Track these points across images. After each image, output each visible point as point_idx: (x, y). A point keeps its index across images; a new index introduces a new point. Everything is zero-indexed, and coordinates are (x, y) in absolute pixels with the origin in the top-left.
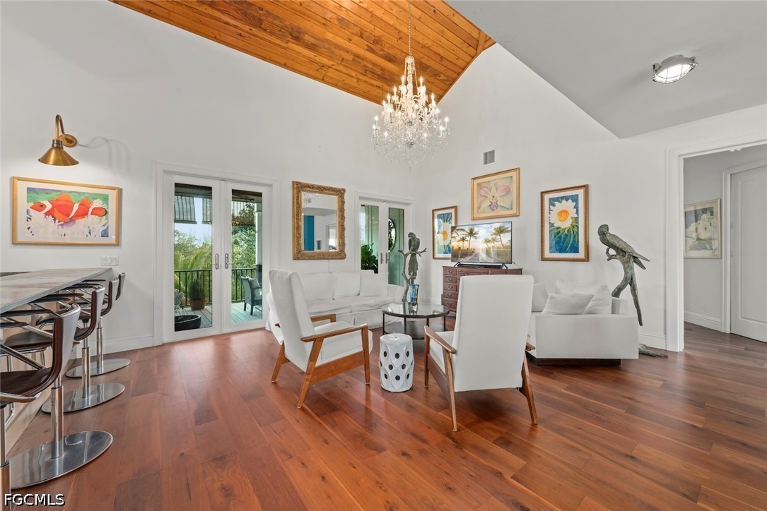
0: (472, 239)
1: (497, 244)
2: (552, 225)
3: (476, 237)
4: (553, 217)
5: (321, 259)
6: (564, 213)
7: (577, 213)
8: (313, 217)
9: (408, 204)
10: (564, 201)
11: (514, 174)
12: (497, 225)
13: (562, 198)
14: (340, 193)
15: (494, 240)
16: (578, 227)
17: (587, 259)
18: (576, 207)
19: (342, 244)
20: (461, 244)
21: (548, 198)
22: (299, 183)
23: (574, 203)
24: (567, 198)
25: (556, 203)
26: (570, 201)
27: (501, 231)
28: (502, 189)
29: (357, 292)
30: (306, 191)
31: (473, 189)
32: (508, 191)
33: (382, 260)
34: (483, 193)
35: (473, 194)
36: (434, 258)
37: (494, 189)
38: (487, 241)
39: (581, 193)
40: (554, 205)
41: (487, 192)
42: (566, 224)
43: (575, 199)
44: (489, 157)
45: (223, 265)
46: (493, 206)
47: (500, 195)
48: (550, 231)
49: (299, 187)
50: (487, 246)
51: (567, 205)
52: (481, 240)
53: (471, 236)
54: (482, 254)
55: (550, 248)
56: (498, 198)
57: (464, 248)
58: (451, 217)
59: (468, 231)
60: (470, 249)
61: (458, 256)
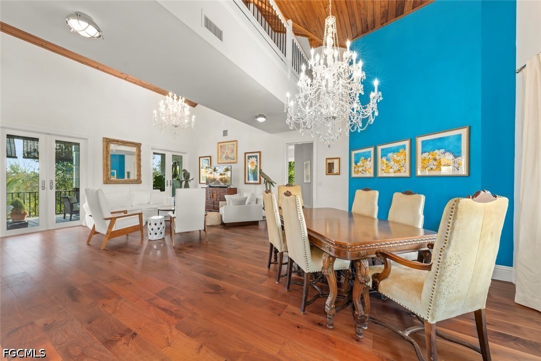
0: (215, 173)
1: (226, 176)
2: (249, 168)
3: (217, 172)
4: (249, 164)
5: (124, 183)
6: (252, 163)
7: (257, 163)
8: (124, 156)
9: (185, 153)
11: (235, 143)
12: (226, 167)
14: (138, 146)
15: (224, 174)
16: (257, 169)
17: (260, 183)
18: (257, 161)
19: (139, 175)
20: (210, 175)
21: (248, 156)
22: (108, 139)
23: (256, 159)
24: (254, 156)
27: (227, 170)
28: (230, 149)
29: (148, 202)
30: (112, 143)
31: (218, 148)
32: (233, 151)
33: (167, 184)
34: (223, 151)
35: (218, 151)
36: (200, 183)
37: (227, 149)
38: (221, 174)
39: (258, 154)
40: (249, 159)
42: (253, 168)
43: (256, 157)
44: (225, 133)
45: (49, 187)
46: (227, 158)
47: (229, 152)
48: (248, 171)
49: (108, 141)
50: (221, 177)
51: (254, 159)
52: (219, 174)
53: (214, 171)
54: (220, 181)
55: (248, 178)
56: (229, 154)
57: (212, 178)
58: (208, 162)
59: (213, 169)
60: (214, 178)
61: (208, 181)
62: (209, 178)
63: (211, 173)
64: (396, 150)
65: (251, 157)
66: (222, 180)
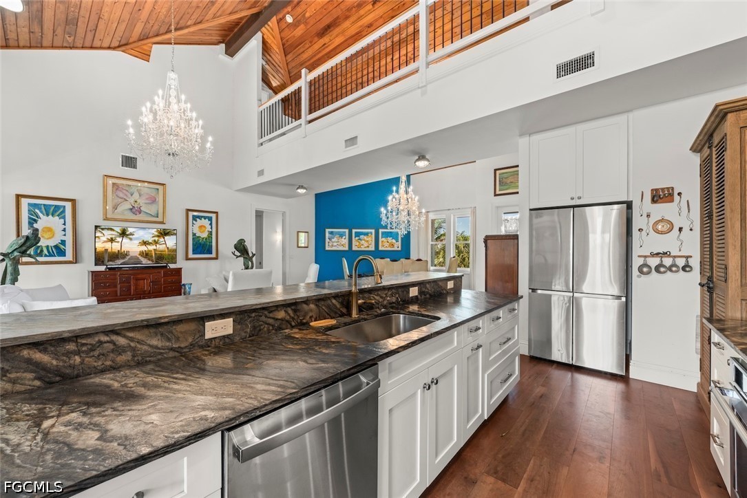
0: (125, 240)
1: (161, 247)
2: (194, 234)
3: (131, 239)
4: (195, 228)
6: (202, 227)
7: (211, 228)
10: (203, 219)
11: (159, 187)
13: (202, 217)
15: (156, 243)
16: (212, 237)
17: (216, 258)
18: (211, 224)
21: (192, 215)
23: (210, 222)
24: (205, 218)
25: (198, 219)
26: (207, 220)
27: (164, 234)
28: (147, 197)
31: (105, 187)
32: (153, 201)
34: (121, 195)
35: (105, 192)
38: (145, 243)
40: (196, 221)
41: (127, 196)
42: (204, 235)
44: (129, 162)
46: (135, 210)
47: (143, 202)
48: (193, 239)
50: (144, 248)
51: (206, 222)
52: (136, 242)
53: (123, 237)
54: (139, 257)
55: (193, 251)
56: (141, 205)
57: (113, 250)
58: (64, 211)
59: (119, 231)
60: (122, 251)
61: (104, 258)
62: (106, 250)
63: (112, 240)
64: (366, 234)
65: (200, 217)
66: (147, 254)
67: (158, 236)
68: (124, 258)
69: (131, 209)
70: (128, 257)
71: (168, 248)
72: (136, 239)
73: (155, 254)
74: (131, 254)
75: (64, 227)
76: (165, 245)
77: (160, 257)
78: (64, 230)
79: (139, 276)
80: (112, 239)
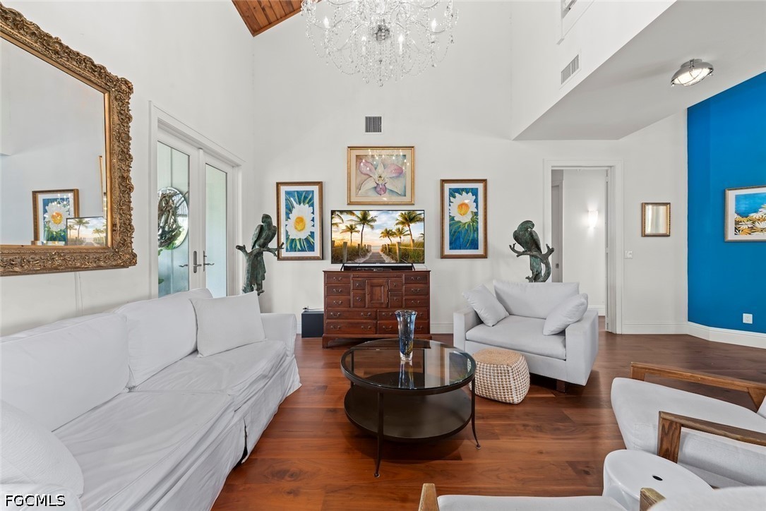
0: (367, 229)
1: (406, 240)
2: (452, 219)
3: (372, 227)
4: (453, 210)
5: (55, 270)
6: (464, 206)
7: (477, 207)
10: (464, 193)
11: (406, 152)
13: (463, 190)
15: (400, 232)
16: (477, 222)
17: (485, 256)
18: (476, 201)
19: (123, 227)
20: (347, 237)
21: (449, 188)
23: (474, 197)
24: (467, 191)
25: (457, 194)
26: (470, 194)
27: (409, 220)
28: (392, 168)
31: (349, 162)
32: (400, 173)
34: (365, 170)
35: (349, 168)
37: (380, 167)
38: (388, 233)
40: (454, 197)
41: (370, 170)
42: (466, 219)
43: (475, 192)
44: (373, 124)
46: (380, 188)
47: (389, 176)
48: (450, 226)
50: (386, 241)
51: (468, 199)
52: (379, 232)
53: (364, 224)
54: (381, 253)
55: (451, 244)
56: (387, 180)
57: (353, 244)
58: (312, 199)
59: (360, 216)
60: (363, 245)
61: (342, 256)
62: (345, 243)
63: (351, 229)
65: (459, 191)
66: (390, 250)
67: (403, 223)
68: (364, 256)
69: (375, 188)
70: (369, 254)
71: (413, 241)
72: (379, 227)
73: (400, 249)
74: (374, 250)
75: (312, 216)
76: (409, 236)
77: (405, 255)
78: (313, 220)
79: (375, 281)
80: (351, 226)
